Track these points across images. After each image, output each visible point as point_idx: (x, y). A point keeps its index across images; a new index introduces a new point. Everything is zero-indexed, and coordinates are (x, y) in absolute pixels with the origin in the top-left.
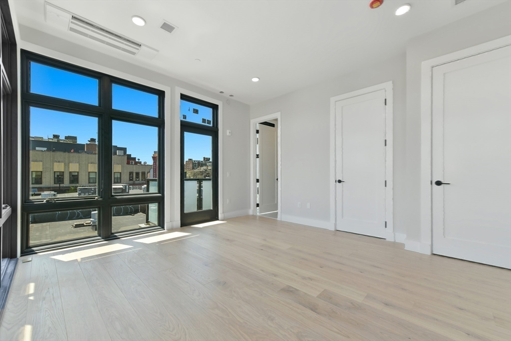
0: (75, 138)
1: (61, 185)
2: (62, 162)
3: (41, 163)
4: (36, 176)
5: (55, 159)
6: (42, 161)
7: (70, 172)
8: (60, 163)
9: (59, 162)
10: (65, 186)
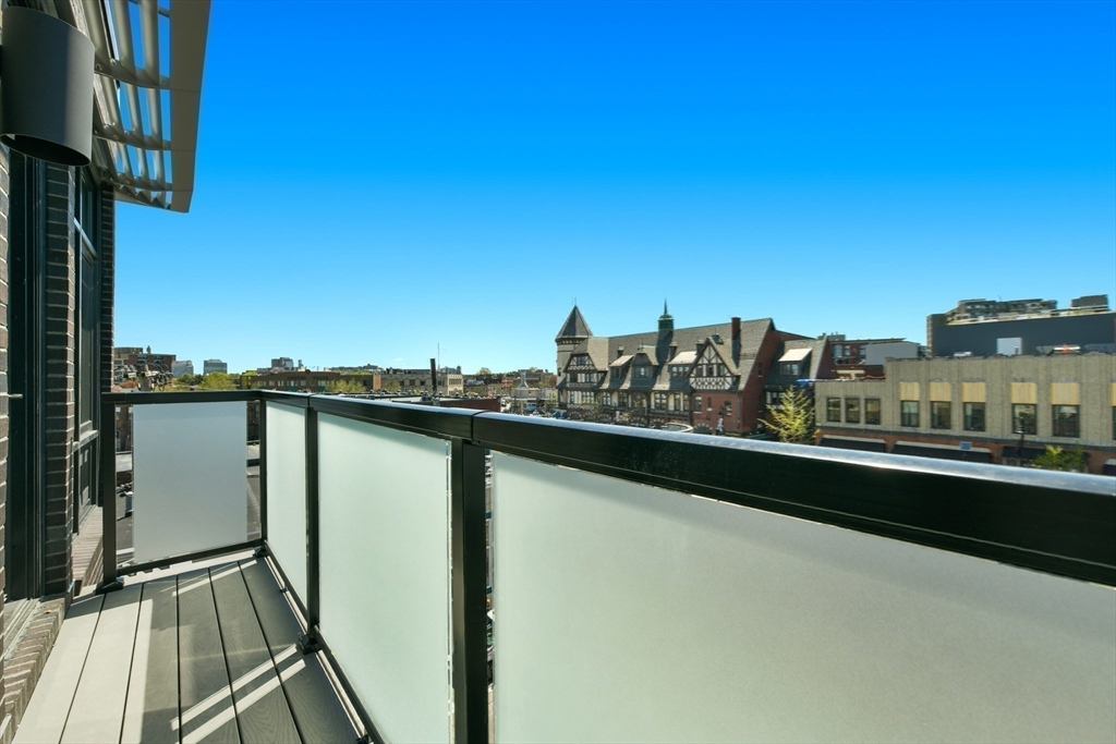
0: (1103, 299)
1: (1028, 438)
2: (1030, 380)
3: (982, 385)
4: (973, 410)
5: (1014, 375)
6: (983, 381)
7: (1054, 406)
8: (1026, 384)
9: (1023, 381)
10: (1038, 440)
